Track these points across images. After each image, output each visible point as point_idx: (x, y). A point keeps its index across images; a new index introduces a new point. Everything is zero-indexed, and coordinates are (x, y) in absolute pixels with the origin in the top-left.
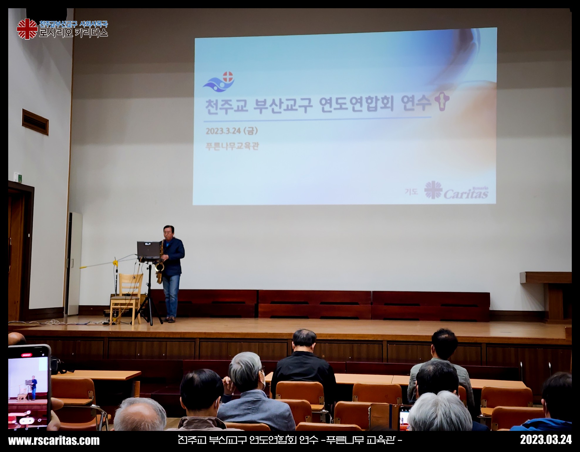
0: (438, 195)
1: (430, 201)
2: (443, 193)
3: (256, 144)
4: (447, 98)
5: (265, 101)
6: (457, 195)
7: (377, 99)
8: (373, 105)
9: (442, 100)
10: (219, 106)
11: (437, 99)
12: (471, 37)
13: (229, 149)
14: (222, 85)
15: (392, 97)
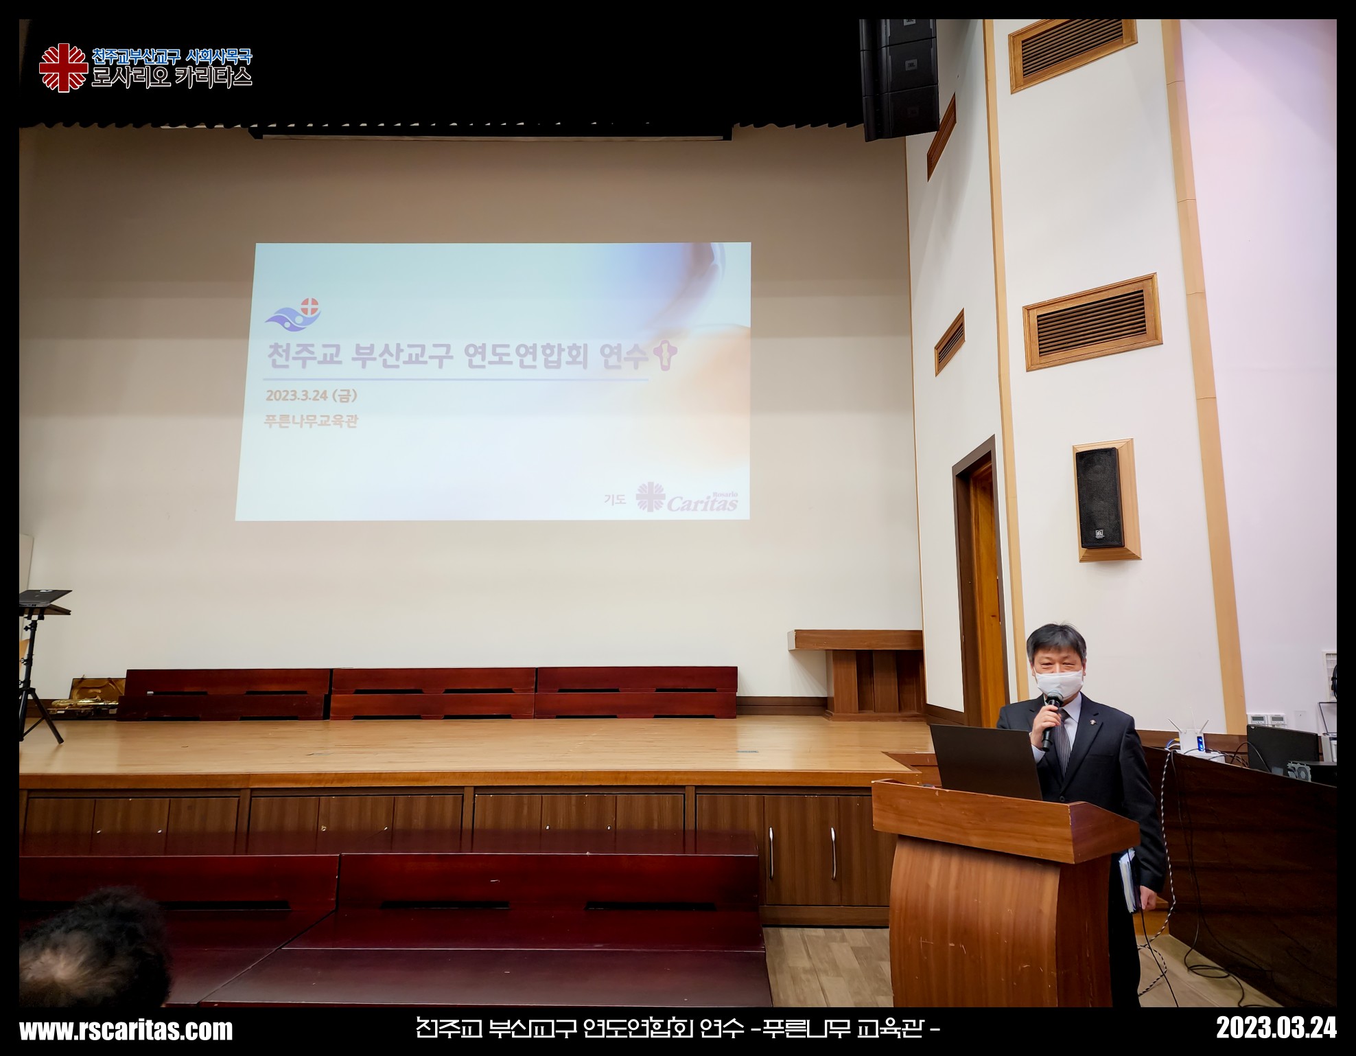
0: (659, 506)
1: (644, 515)
2: (666, 502)
3: (354, 418)
4: (673, 351)
5: (372, 348)
6: (687, 506)
7: (561, 350)
8: (554, 358)
9: (665, 354)
10: (292, 354)
11: (658, 352)
12: (711, 256)
13: (306, 426)
14: (299, 320)
15: (586, 346)
